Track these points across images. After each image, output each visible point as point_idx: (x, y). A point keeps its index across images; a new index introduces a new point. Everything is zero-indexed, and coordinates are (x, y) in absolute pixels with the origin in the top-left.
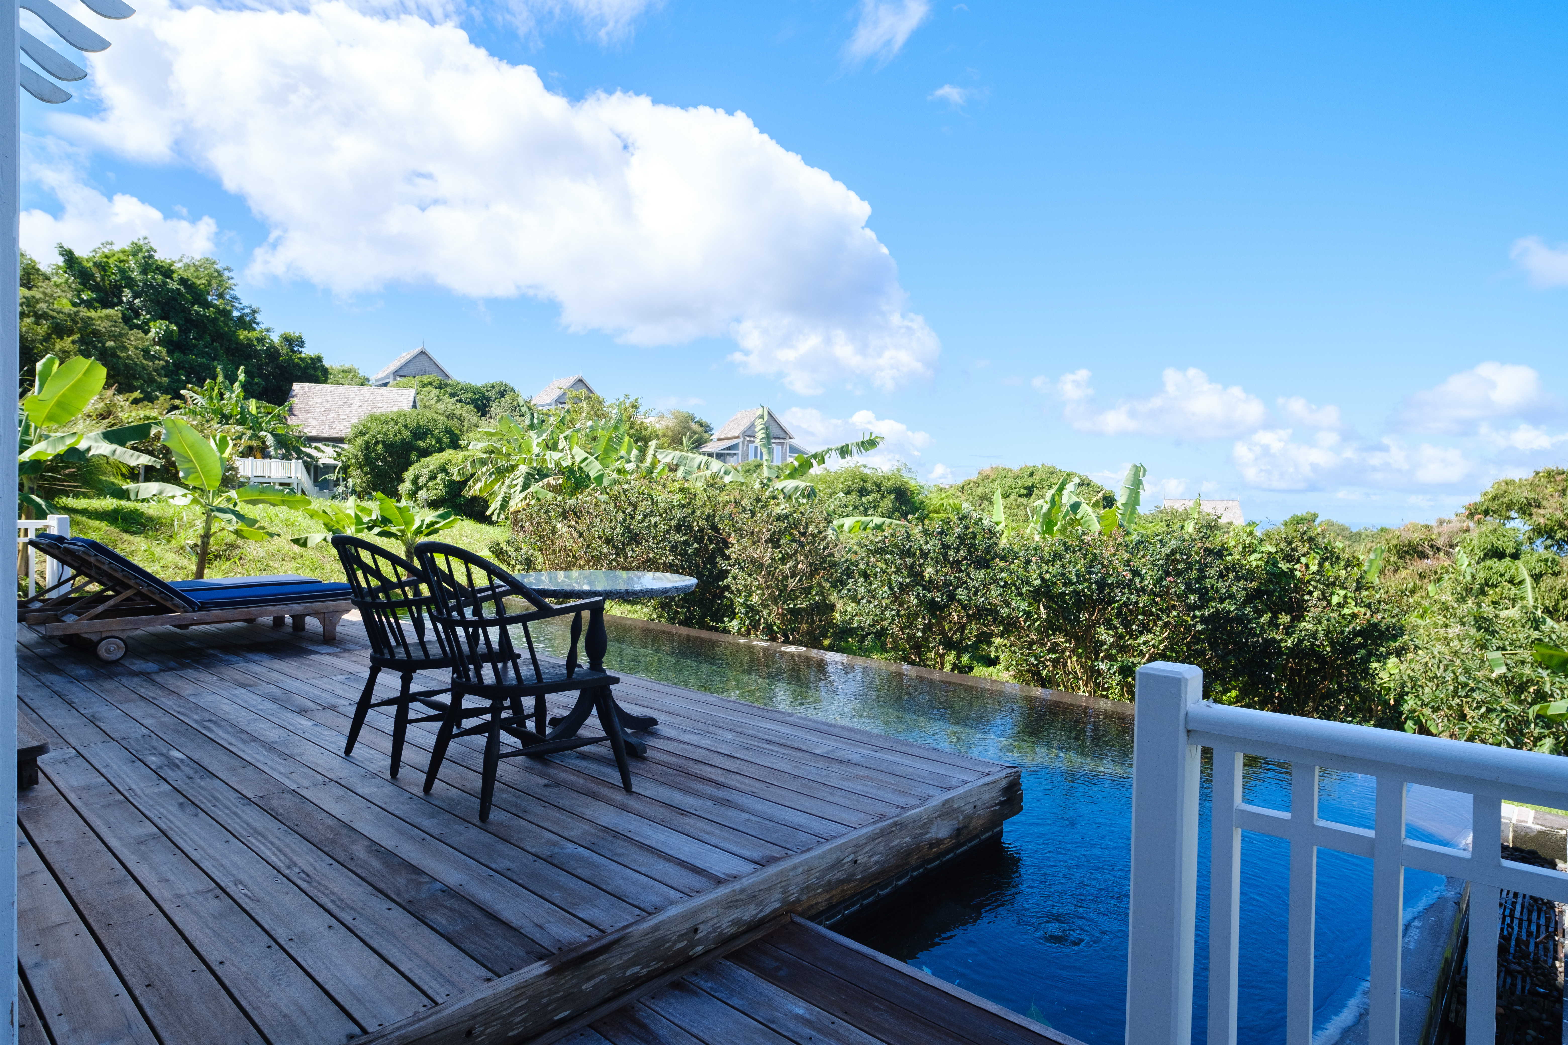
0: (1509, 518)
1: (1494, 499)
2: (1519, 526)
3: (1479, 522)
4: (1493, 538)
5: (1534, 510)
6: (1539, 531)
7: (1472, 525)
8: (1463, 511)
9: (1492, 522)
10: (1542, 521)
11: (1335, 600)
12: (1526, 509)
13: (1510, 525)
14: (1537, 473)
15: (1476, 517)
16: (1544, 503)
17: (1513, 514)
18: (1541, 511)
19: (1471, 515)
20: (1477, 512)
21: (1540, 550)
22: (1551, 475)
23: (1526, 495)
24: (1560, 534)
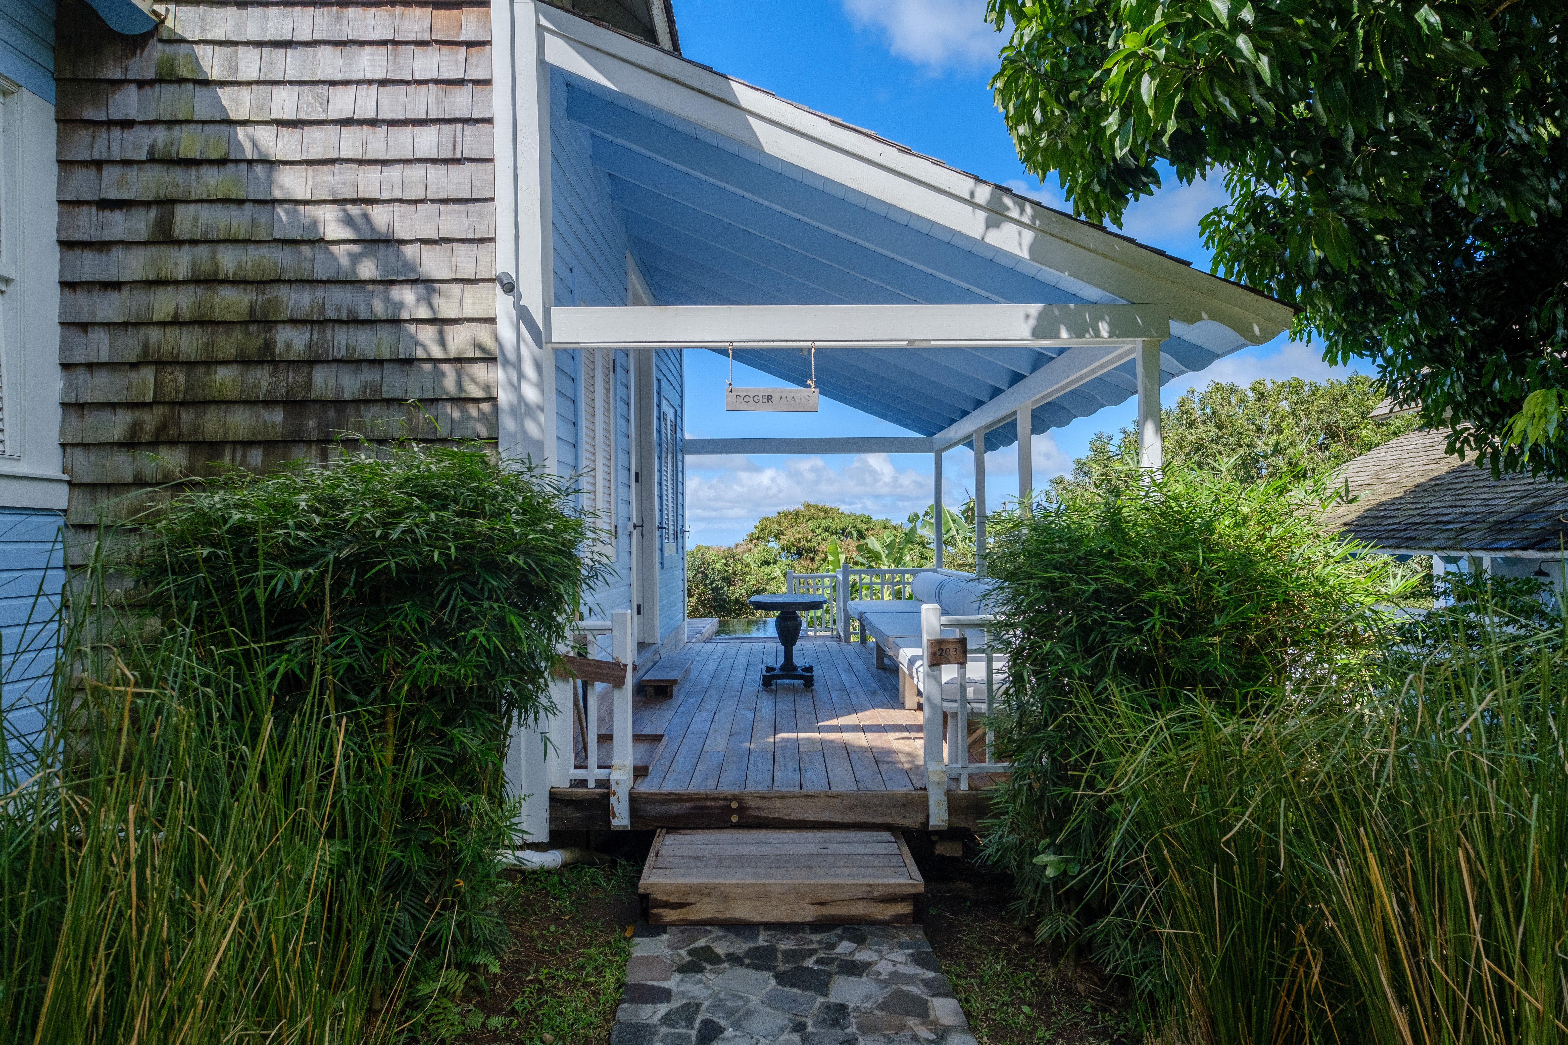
0: (769, 541)
1: (762, 529)
2: (773, 544)
3: (755, 545)
4: (763, 554)
5: (781, 537)
6: (785, 549)
7: (752, 547)
8: (747, 538)
9: (762, 545)
10: (785, 542)
12: (777, 536)
13: (769, 546)
14: (779, 514)
15: (754, 542)
16: (785, 532)
17: (771, 539)
18: (784, 537)
19: (751, 541)
20: (754, 539)
21: (784, 560)
22: (786, 515)
23: (775, 527)
24: (793, 550)
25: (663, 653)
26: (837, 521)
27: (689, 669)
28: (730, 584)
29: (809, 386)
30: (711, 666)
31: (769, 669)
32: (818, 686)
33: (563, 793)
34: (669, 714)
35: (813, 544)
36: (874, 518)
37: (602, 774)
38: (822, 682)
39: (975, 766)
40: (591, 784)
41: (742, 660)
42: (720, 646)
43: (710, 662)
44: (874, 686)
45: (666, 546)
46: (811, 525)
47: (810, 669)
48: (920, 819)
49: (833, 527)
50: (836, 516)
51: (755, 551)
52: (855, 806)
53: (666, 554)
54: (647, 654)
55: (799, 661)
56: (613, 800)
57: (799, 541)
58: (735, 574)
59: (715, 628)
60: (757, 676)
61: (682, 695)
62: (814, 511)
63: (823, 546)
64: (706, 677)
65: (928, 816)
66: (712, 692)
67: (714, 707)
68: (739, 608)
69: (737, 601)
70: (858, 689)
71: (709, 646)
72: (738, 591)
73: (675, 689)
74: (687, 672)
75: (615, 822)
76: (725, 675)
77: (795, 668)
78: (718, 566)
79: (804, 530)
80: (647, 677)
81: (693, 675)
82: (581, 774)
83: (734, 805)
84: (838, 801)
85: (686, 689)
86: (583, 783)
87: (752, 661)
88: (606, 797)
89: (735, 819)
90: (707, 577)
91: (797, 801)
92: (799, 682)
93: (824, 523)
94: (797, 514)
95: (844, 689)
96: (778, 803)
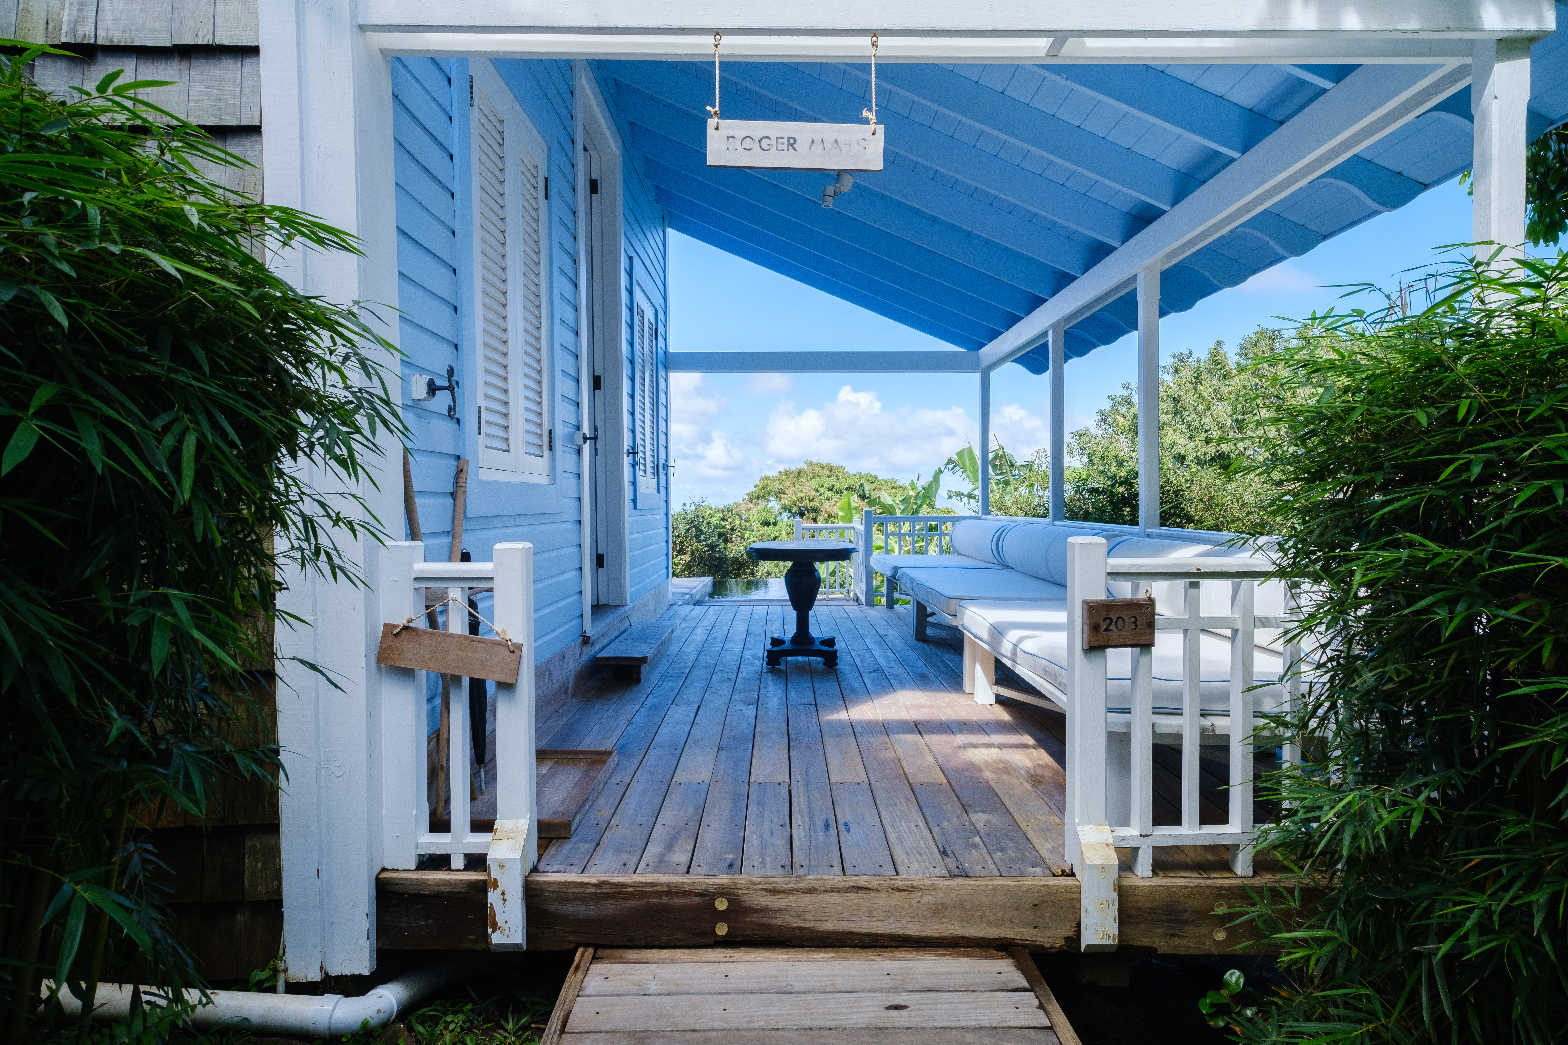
0: (769, 501)
1: (762, 489)
2: (774, 505)
3: (755, 504)
4: (764, 513)
5: (782, 496)
6: (788, 509)
7: (752, 506)
8: (746, 497)
9: (761, 503)
10: (786, 502)
11: (746, 536)
12: (779, 494)
13: (770, 505)
14: (780, 472)
15: (754, 501)
16: (786, 491)
17: (772, 498)
18: (786, 496)
19: (751, 500)
20: (754, 498)
21: (785, 519)
22: (787, 473)
23: (776, 486)
24: (795, 510)
25: (635, 619)
26: (842, 480)
27: (669, 639)
28: (726, 541)
29: (866, 121)
30: (700, 635)
31: (776, 642)
32: (844, 664)
33: (404, 883)
34: (630, 709)
35: (816, 504)
36: (880, 478)
37: (477, 842)
38: (848, 659)
39: (1167, 834)
40: (458, 862)
41: (740, 627)
42: (714, 610)
43: (699, 630)
44: (921, 666)
45: (641, 480)
46: (814, 483)
47: (830, 642)
48: (1068, 931)
49: (837, 486)
50: (841, 475)
51: (755, 511)
52: (945, 906)
53: (641, 490)
54: (608, 620)
55: (814, 631)
56: (493, 897)
57: (801, 500)
58: (733, 530)
59: (709, 589)
60: (759, 650)
61: (655, 677)
62: (817, 469)
63: (826, 506)
64: (691, 651)
65: (1079, 925)
66: (696, 672)
67: (697, 698)
68: (738, 567)
69: (735, 560)
70: (899, 670)
71: (699, 610)
72: (736, 549)
73: (644, 670)
74: (664, 645)
75: (496, 938)
76: (716, 649)
77: (811, 640)
78: (714, 521)
79: (807, 488)
80: (605, 654)
81: (674, 648)
82: (437, 843)
83: (721, 905)
84: (914, 897)
85: (661, 670)
86: (441, 862)
87: (752, 629)
88: (482, 888)
89: (722, 930)
90: (701, 531)
91: (836, 898)
92: (816, 660)
93: (828, 482)
94: (799, 473)
95: (878, 670)
96: (801, 901)
